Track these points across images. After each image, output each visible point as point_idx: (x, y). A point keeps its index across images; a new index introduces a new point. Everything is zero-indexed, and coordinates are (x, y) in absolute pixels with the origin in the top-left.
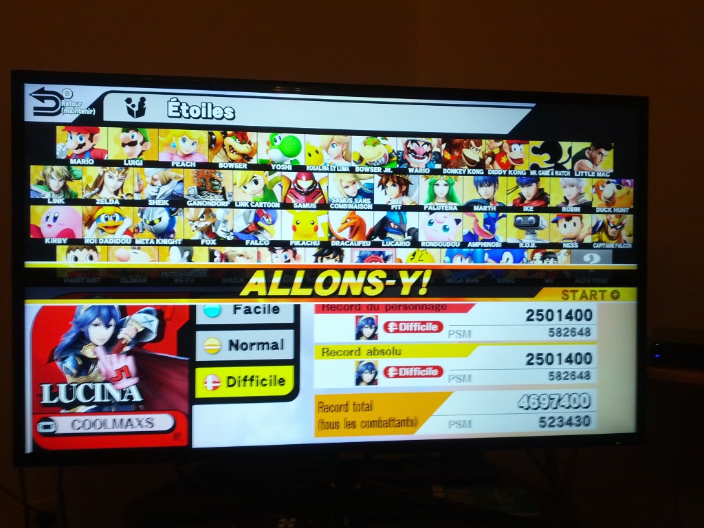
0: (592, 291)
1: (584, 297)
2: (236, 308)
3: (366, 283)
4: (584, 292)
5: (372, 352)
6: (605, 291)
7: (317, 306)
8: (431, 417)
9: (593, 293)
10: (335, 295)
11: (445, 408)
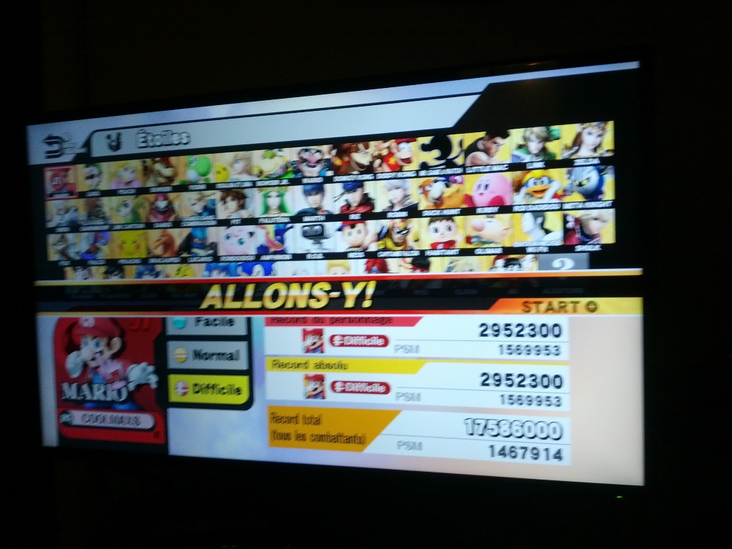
0: (561, 302)
1: (550, 309)
2: (198, 321)
3: (311, 297)
4: (550, 304)
5: (319, 366)
6: (577, 302)
7: (267, 318)
8: (379, 436)
9: (563, 305)
10: (282, 309)
11: (392, 428)
